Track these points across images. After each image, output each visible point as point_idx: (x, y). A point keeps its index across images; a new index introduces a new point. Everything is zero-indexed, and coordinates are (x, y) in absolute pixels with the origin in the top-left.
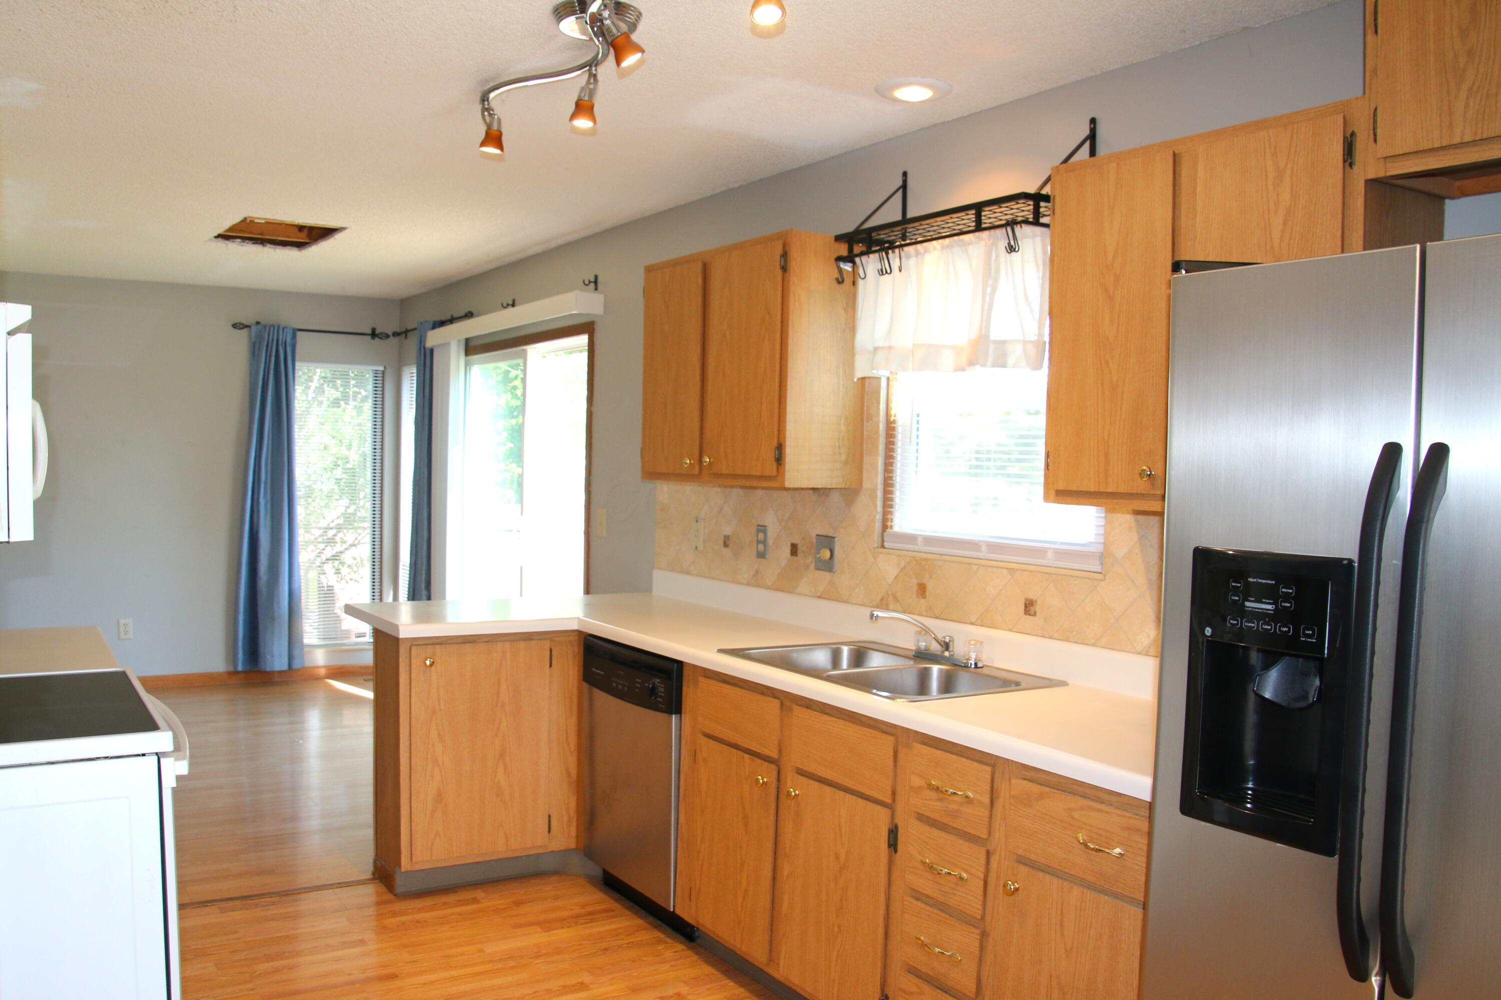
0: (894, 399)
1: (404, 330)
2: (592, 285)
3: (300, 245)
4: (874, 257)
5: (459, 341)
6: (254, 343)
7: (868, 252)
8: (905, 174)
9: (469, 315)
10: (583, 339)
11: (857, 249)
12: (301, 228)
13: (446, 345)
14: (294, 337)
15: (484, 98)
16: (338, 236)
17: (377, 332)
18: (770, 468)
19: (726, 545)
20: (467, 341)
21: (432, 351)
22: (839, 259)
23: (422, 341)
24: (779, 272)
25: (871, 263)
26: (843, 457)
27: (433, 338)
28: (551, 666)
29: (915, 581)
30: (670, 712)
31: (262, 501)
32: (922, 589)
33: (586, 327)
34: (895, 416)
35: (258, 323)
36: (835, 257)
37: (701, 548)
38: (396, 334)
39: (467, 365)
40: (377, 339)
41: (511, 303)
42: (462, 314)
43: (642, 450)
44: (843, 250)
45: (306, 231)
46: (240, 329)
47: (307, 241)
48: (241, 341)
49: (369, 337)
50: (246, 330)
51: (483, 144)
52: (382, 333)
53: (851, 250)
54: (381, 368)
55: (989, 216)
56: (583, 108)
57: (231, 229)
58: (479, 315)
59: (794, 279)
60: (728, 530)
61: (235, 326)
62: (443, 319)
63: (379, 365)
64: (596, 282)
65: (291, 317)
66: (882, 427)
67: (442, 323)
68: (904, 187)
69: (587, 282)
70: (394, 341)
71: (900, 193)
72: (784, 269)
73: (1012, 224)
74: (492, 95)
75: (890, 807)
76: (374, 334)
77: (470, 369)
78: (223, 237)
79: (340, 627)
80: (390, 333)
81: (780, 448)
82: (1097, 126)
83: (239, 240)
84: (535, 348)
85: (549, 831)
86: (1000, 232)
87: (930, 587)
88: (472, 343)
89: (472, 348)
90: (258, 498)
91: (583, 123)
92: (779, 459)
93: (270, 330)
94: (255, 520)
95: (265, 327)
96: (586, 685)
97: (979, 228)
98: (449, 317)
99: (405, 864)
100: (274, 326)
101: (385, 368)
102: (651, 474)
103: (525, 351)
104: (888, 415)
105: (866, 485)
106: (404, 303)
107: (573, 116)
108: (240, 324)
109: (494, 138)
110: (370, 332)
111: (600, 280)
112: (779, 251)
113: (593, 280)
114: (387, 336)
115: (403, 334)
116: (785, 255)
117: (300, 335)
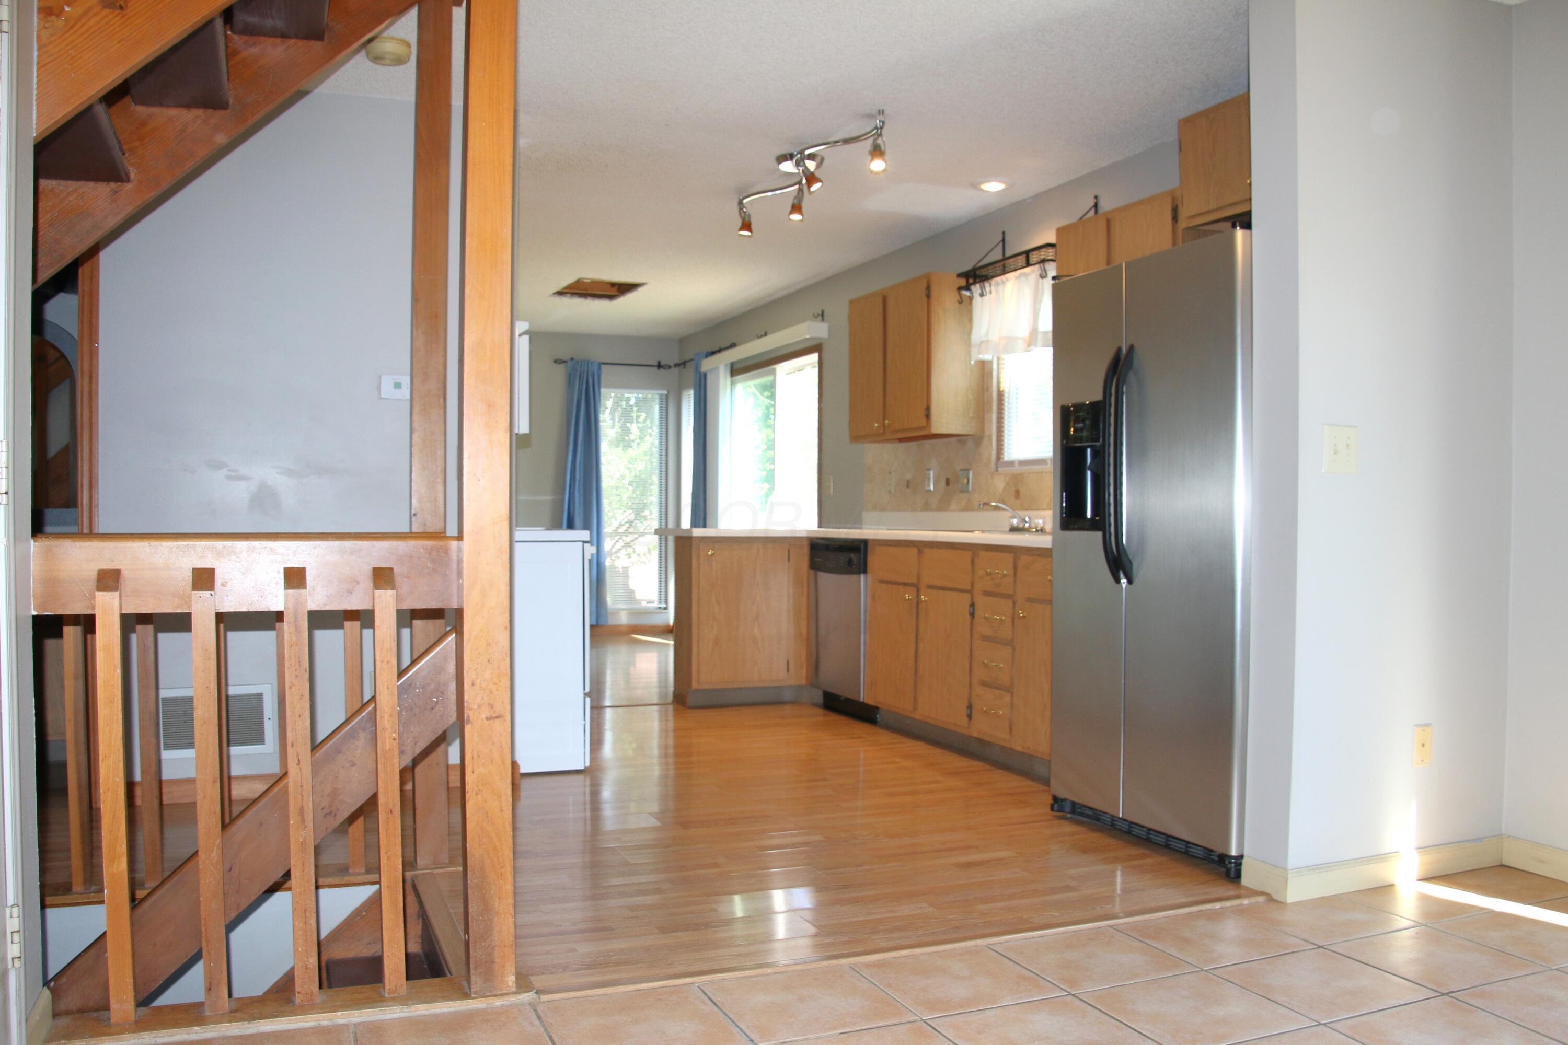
0: (1002, 376)
1: (682, 361)
2: (820, 317)
3: (611, 297)
4: (978, 285)
5: (726, 365)
6: (570, 375)
7: (975, 283)
8: (1004, 233)
9: (733, 345)
10: (814, 357)
11: (971, 281)
12: (613, 285)
13: (716, 369)
14: (599, 369)
15: (740, 202)
16: (641, 290)
17: (662, 364)
18: (923, 422)
19: (908, 487)
20: (732, 364)
21: (705, 375)
22: (960, 289)
23: (697, 368)
24: (925, 299)
25: (976, 289)
26: (971, 415)
27: (707, 365)
28: (789, 560)
29: (1013, 489)
30: (859, 573)
31: (577, 494)
32: (1017, 494)
33: (815, 347)
34: (1004, 387)
35: (572, 359)
36: (957, 287)
37: (893, 491)
38: (677, 365)
39: (733, 383)
40: (662, 370)
41: (763, 334)
42: (728, 344)
43: (850, 422)
44: (963, 282)
45: (616, 287)
46: (560, 363)
47: (617, 294)
48: (560, 373)
49: (656, 369)
50: (562, 366)
51: (741, 229)
52: (665, 365)
53: (967, 281)
54: (665, 392)
55: (1034, 257)
56: (796, 208)
57: (566, 288)
58: (741, 344)
59: (934, 302)
60: (909, 476)
61: (555, 361)
62: (714, 350)
63: (664, 389)
64: (822, 315)
65: (598, 354)
66: (995, 395)
67: (713, 353)
68: (1003, 240)
69: (816, 315)
70: (675, 371)
71: (1001, 244)
72: (928, 296)
73: (1043, 261)
74: (745, 201)
75: (970, 592)
76: (659, 366)
77: (735, 387)
78: (560, 293)
79: (635, 598)
80: (672, 364)
81: (928, 408)
82: (1098, 200)
83: (569, 295)
84: (782, 367)
85: (788, 671)
86: (1037, 266)
87: (1022, 491)
88: (737, 367)
89: (737, 370)
90: (574, 492)
91: (796, 217)
92: (928, 416)
93: (582, 364)
94: (571, 510)
95: (578, 362)
96: (812, 572)
97: (1028, 264)
98: (717, 348)
99: (695, 685)
100: (585, 361)
101: (668, 392)
102: (857, 437)
103: (774, 370)
104: (999, 387)
105: (987, 433)
106: (683, 341)
107: (791, 213)
108: (560, 360)
109: (746, 226)
110: (656, 364)
111: (826, 313)
112: (925, 285)
113: (820, 313)
114: (670, 367)
115: (682, 364)
116: (928, 288)
117: (604, 367)
